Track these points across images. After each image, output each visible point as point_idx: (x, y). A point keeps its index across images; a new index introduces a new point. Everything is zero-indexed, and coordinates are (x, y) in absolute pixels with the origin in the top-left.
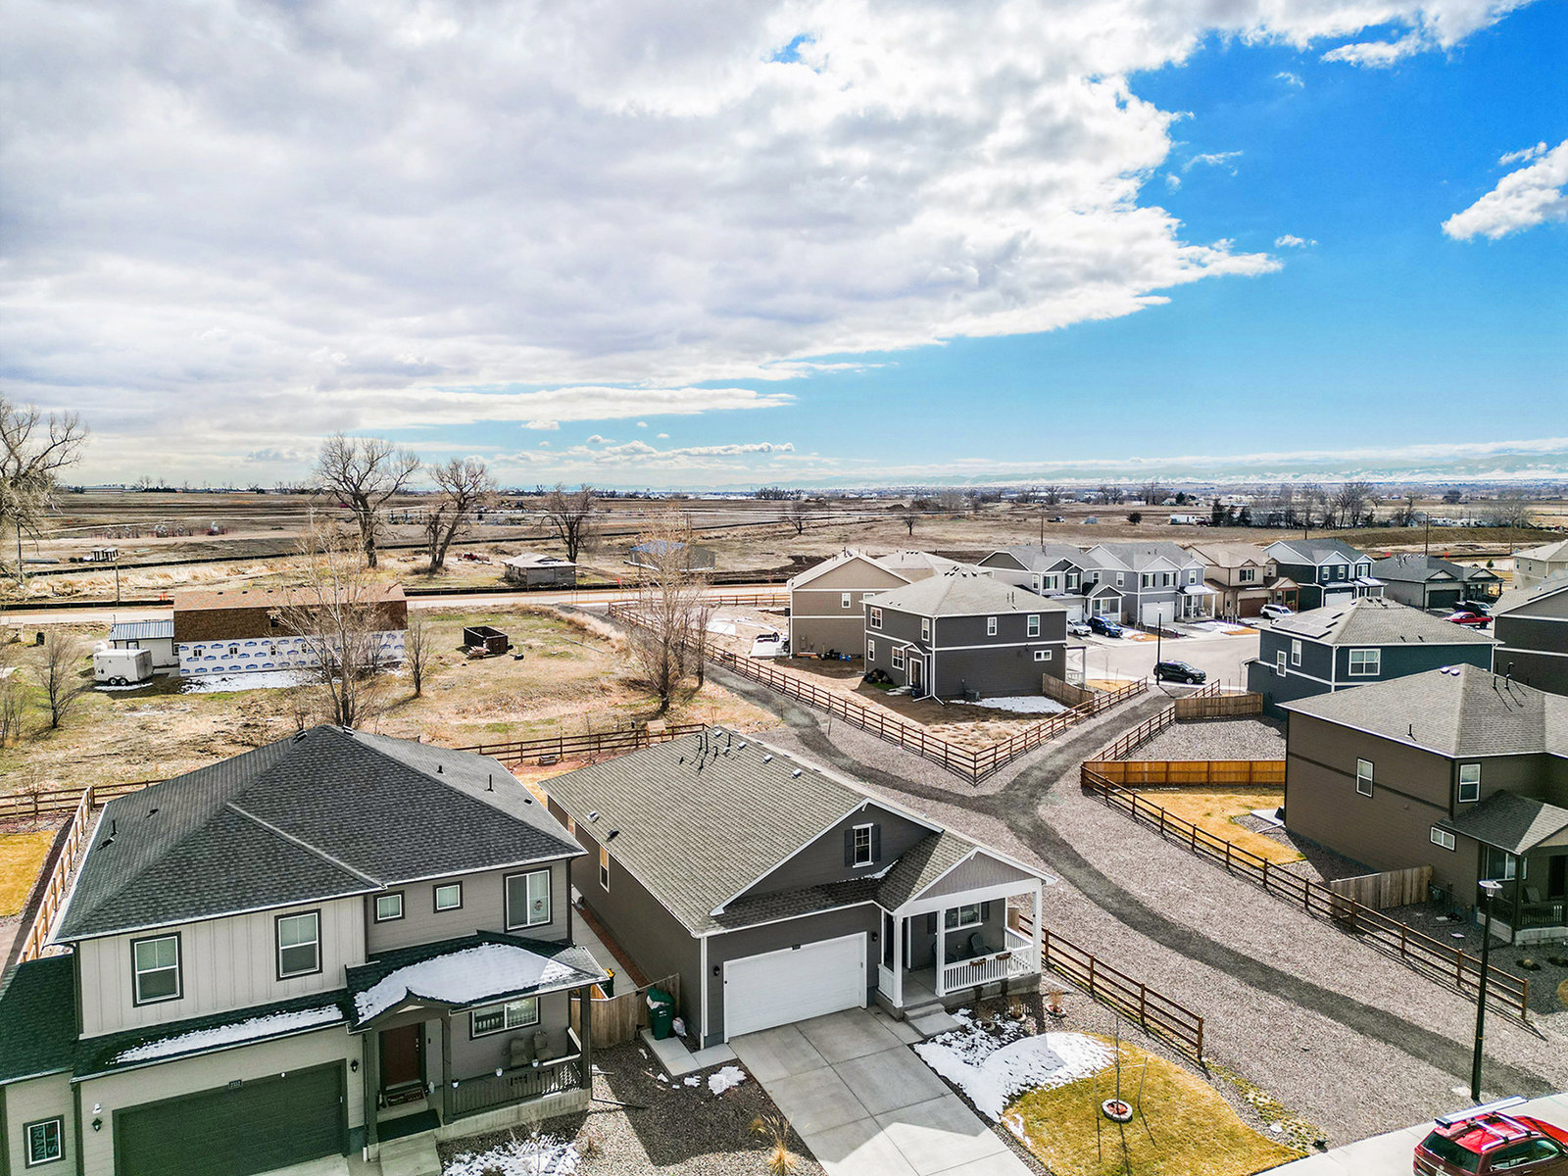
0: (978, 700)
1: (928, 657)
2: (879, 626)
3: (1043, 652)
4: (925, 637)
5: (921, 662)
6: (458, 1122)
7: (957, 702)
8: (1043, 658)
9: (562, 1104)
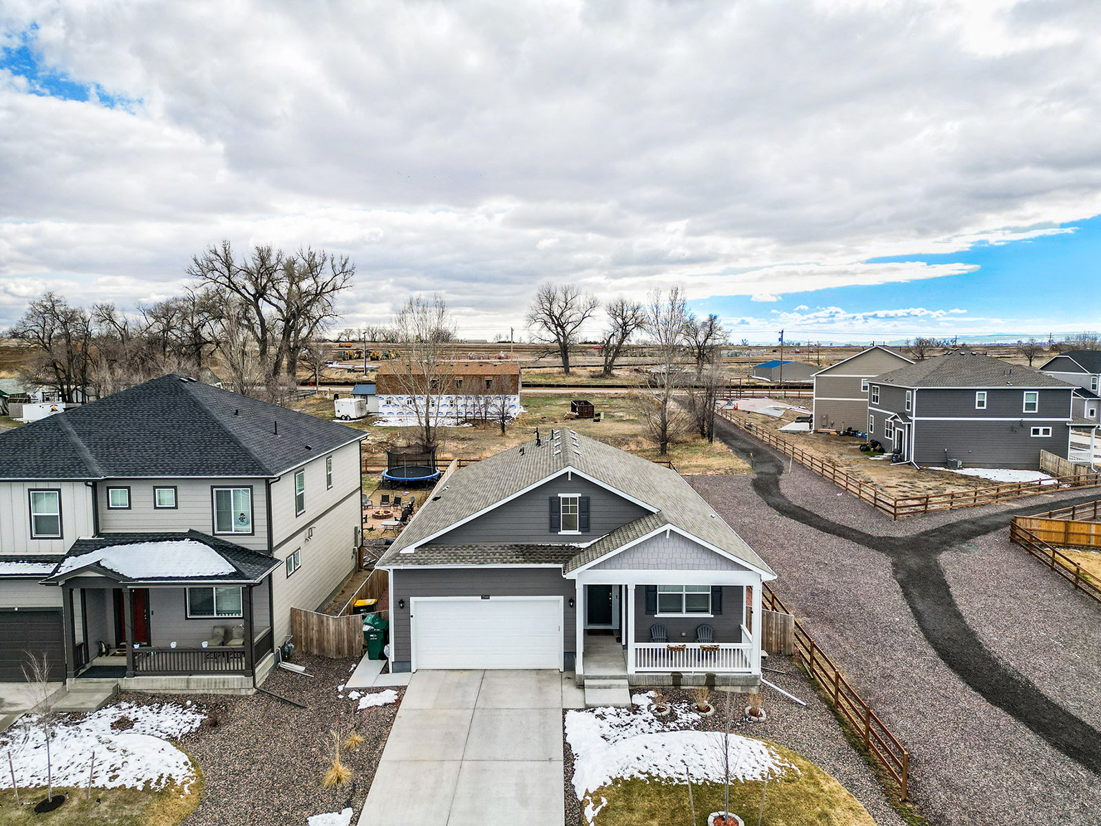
0: (959, 469)
1: (909, 425)
2: (877, 402)
3: (1041, 429)
4: (908, 408)
5: (903, 430)
6: (138, 677)
7: (937, 468)
8: (1041, 435)
9: (226, 684)
